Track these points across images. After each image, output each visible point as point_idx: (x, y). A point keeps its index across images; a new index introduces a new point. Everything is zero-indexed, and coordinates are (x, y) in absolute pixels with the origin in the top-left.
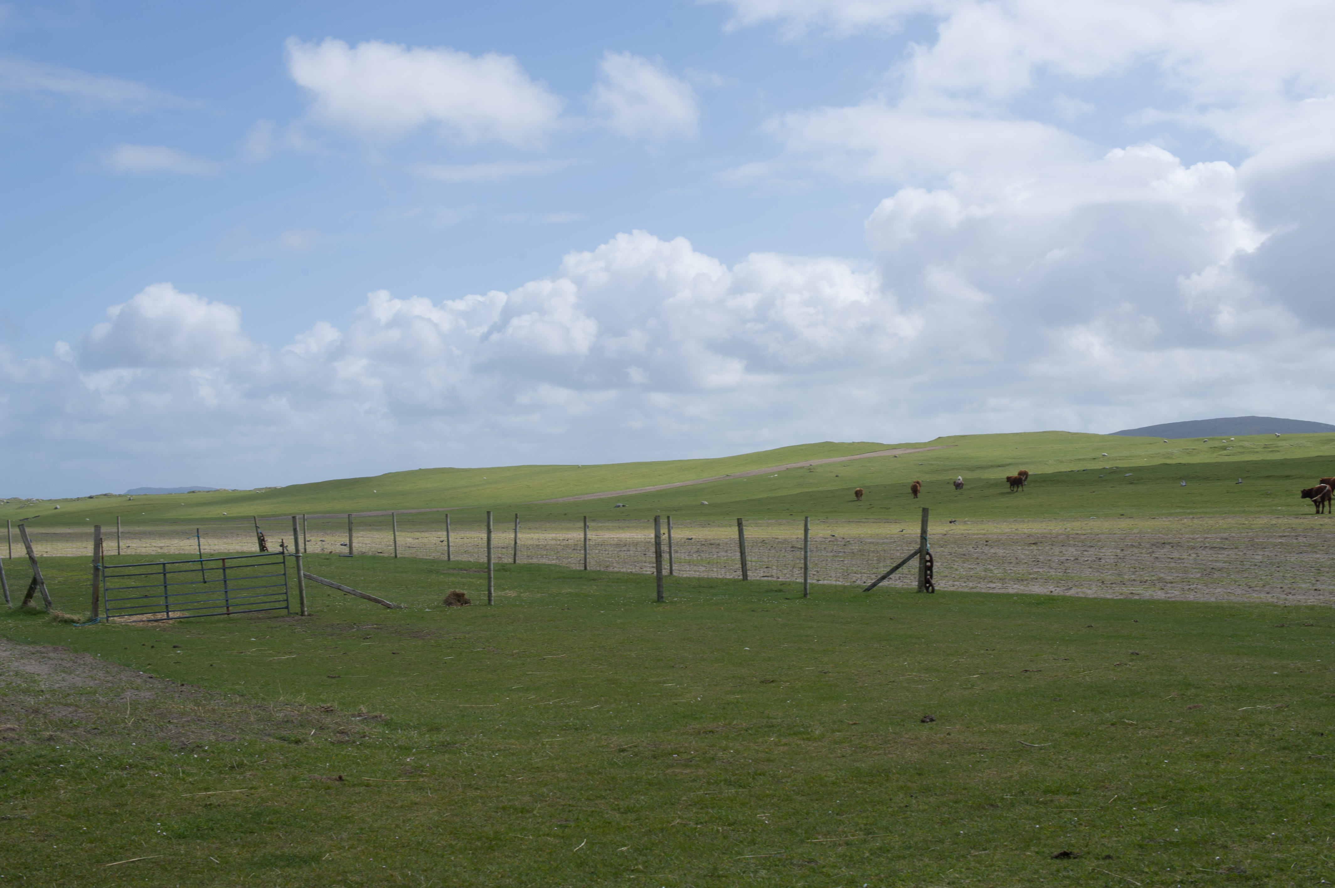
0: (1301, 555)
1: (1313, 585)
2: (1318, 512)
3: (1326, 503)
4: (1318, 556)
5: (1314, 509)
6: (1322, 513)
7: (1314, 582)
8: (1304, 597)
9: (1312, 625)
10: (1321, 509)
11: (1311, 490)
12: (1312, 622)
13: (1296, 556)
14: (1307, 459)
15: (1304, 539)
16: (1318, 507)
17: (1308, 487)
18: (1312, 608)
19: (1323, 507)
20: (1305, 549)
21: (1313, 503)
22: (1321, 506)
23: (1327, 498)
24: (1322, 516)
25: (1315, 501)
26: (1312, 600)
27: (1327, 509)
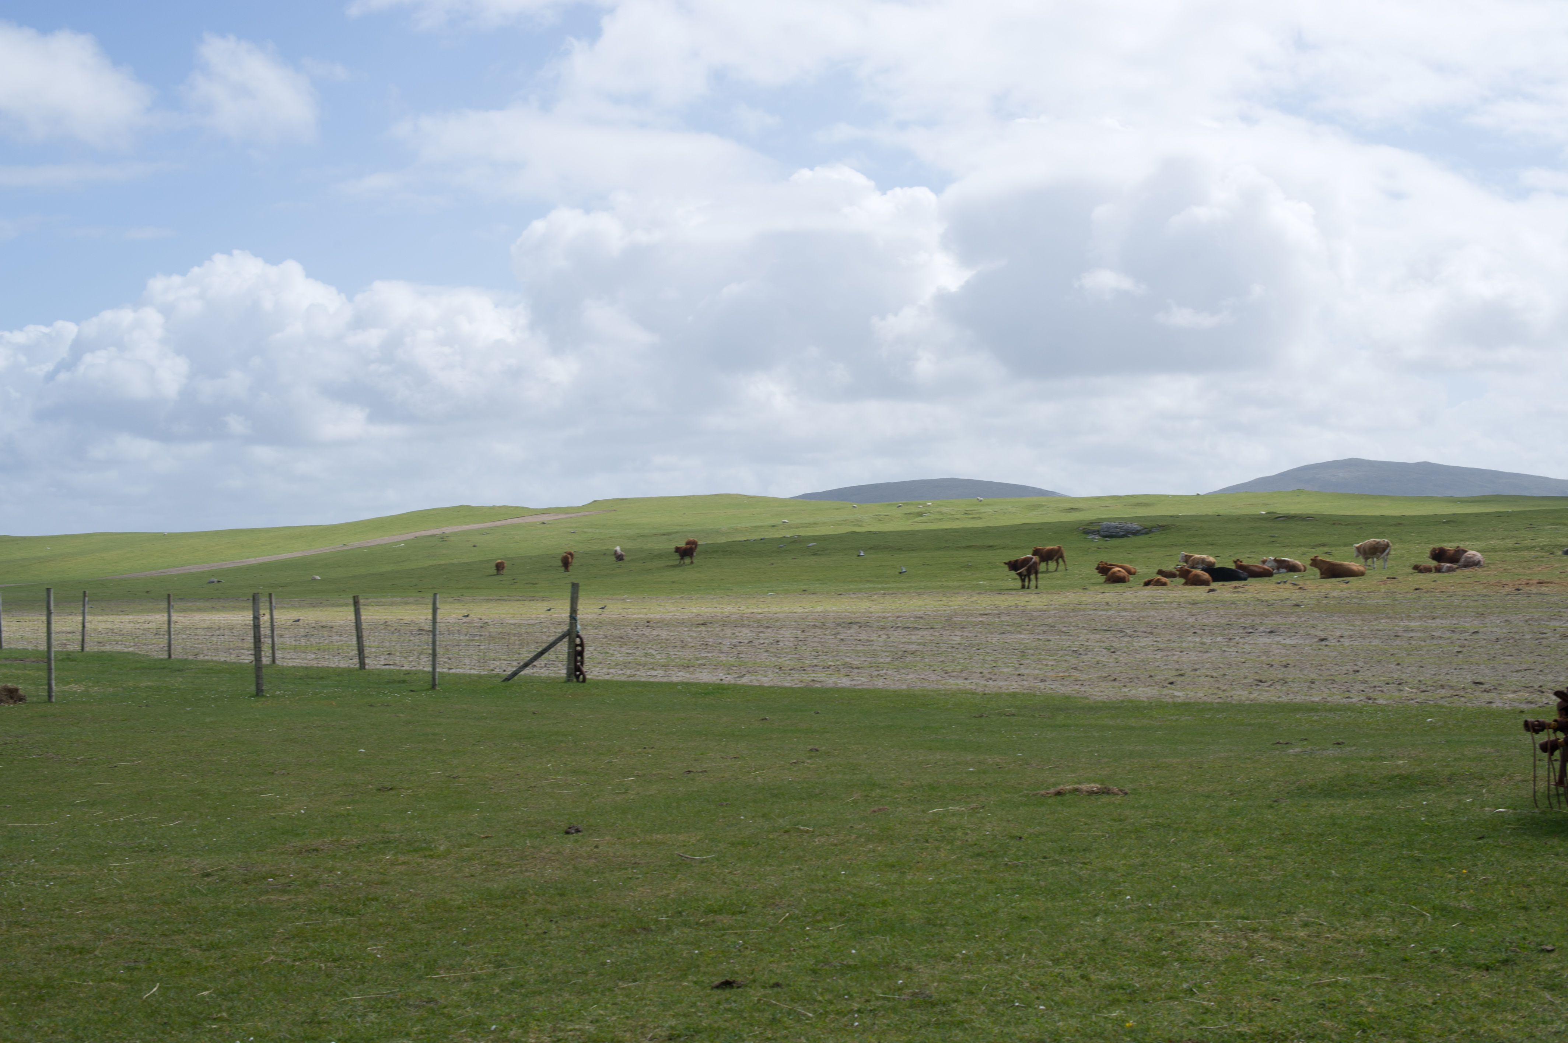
0: (1003, 636)
1: (1016, 669)
2: (1023, 587)
3: (1033, 577)
4: (1022, 636)
5: (1019, 584)
6: (1028, 588)
7: (1017, 666)
8: (1006, 683)
9: (1014, 715)
10: (1026, 583)
11: (1017, 561)
12: (1013, 711)
13: (999, 637)
14: (1012, 526)
15: (1008, 618)
16: (1023, 580)
17: (1013, 559)
18: (1014, 695)
19: (1030, 580)
20: (1008, 628)
21: (1018, 577)
22: (1027, 580)
23: (1033, 571)
24: (1028, 591)
25: (1020, 574)
26: (1014, 686)
27: (1033, 583)
